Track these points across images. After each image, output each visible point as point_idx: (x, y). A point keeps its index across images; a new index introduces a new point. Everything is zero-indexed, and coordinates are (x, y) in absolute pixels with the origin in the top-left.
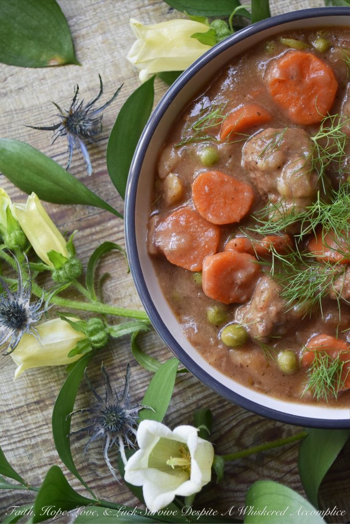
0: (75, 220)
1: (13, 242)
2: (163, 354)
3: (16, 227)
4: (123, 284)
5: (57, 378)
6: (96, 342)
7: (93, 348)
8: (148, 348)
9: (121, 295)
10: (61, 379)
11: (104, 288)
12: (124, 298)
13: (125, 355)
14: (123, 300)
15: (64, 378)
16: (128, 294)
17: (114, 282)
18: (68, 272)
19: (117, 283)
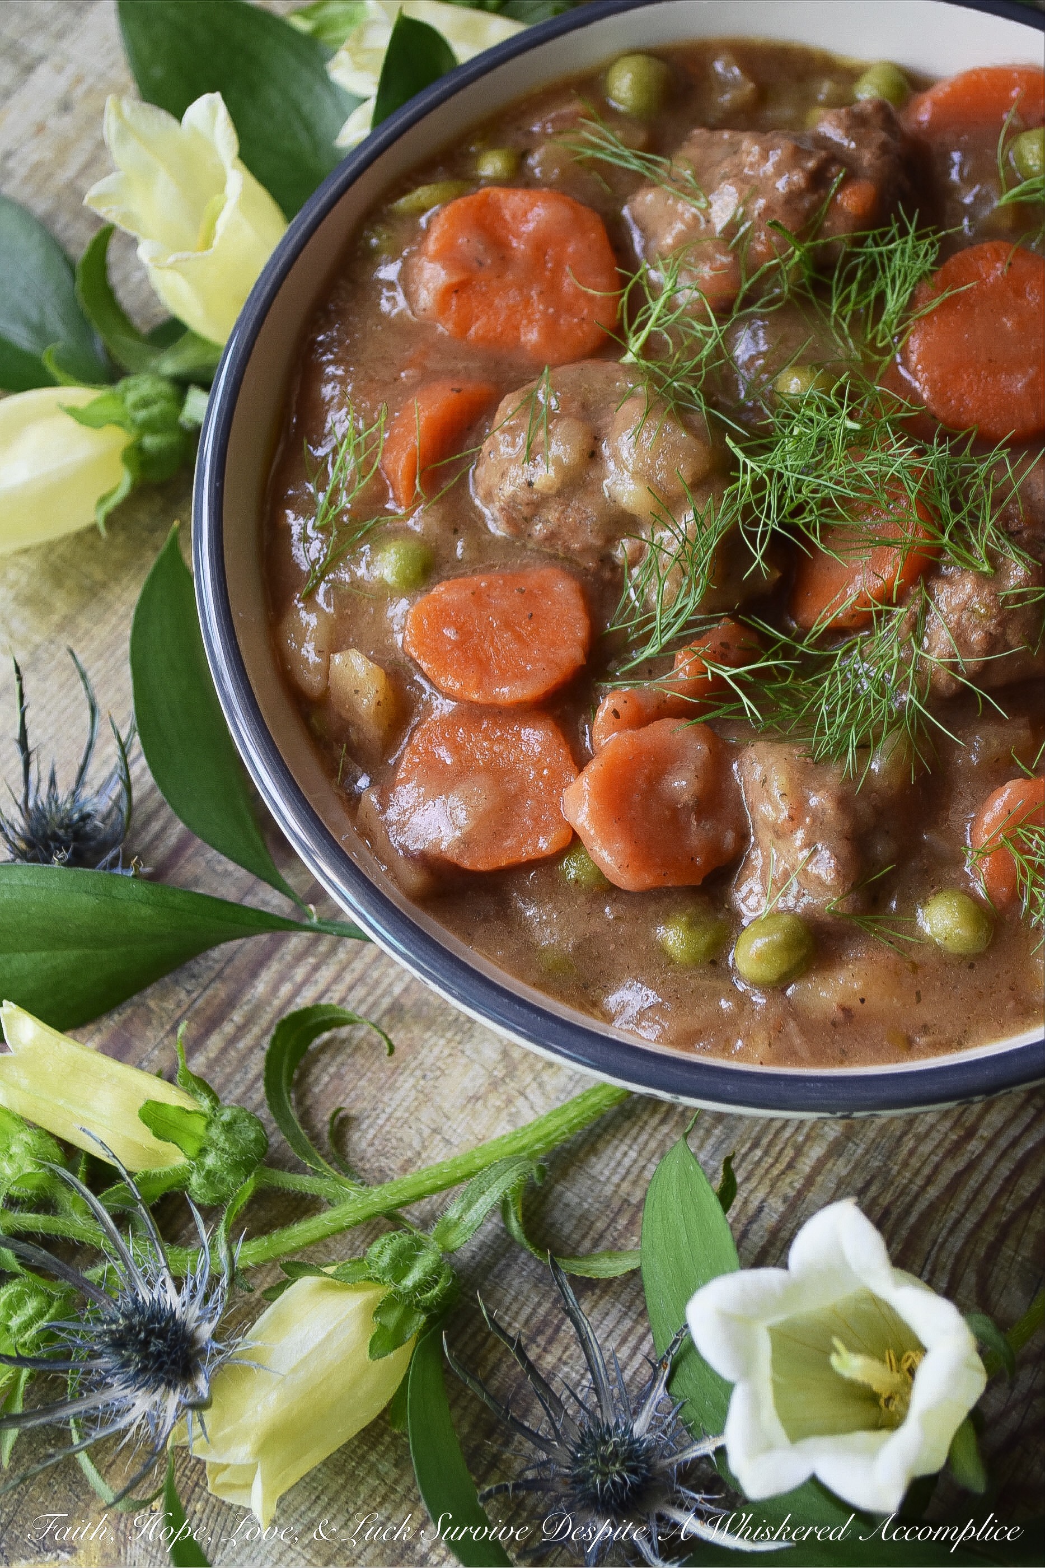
0: (162, 1034)
1: (29, 1168)
2: (626, 1228)
3: (12, 1127)
4: (398, 1114)
5: (382, 1490)
6: (424, 1286)
7: (426, 1309)
8: (576, 1237)
9: (410, 1146)
10: (396, 1482)
11: (353, 1159)
12: (425, 1148)
13: (528, 1298)
14: (424, 1155)
15: (401, 1476)
16: (426, 1132)
17: (370, 1126)
18: (227, 1146)
19: (380, 1122)
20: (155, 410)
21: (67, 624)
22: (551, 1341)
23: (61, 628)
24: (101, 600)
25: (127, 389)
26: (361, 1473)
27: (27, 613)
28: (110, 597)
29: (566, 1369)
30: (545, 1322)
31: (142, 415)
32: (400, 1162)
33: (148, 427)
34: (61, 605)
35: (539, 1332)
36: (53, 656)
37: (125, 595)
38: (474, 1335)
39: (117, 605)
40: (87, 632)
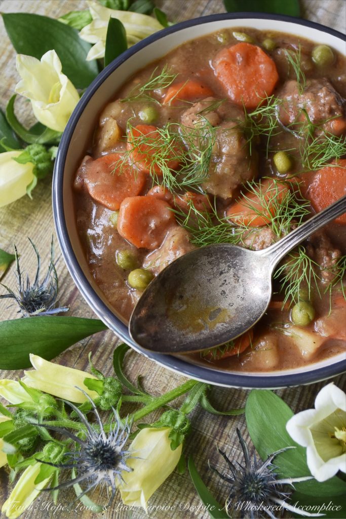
2: (238, 398)
4: (158, 373)
5: (176, 494)
6: (182, 426)
8: (222, 403)
9: (164, 382)
10: (180, 491)
11: (146, 390)
12: (169, 382)
13: (211, 425)
14: (169, 385)
15: (181, 489)
16: (168, 377)
17: (150, 378)
19: (153, 376)
20: (41, 155)
21: (19, 230)
22: (221, 437)
23: (18, 231)
24: (30, 220)
25: (30, 150)
26: (168, 490)
27: (5, 227)
28: (32, 219)
29: (227, 446)
30: (218, 432)
31: (37, 157)
32: (162, 388)
33: (40, 161)
34: (16, 223)
35: (216, 435)
36: (17, 240)
37: (37, 217)
38: (196, 439)
39: (35, 221)
40: (27, 231)
